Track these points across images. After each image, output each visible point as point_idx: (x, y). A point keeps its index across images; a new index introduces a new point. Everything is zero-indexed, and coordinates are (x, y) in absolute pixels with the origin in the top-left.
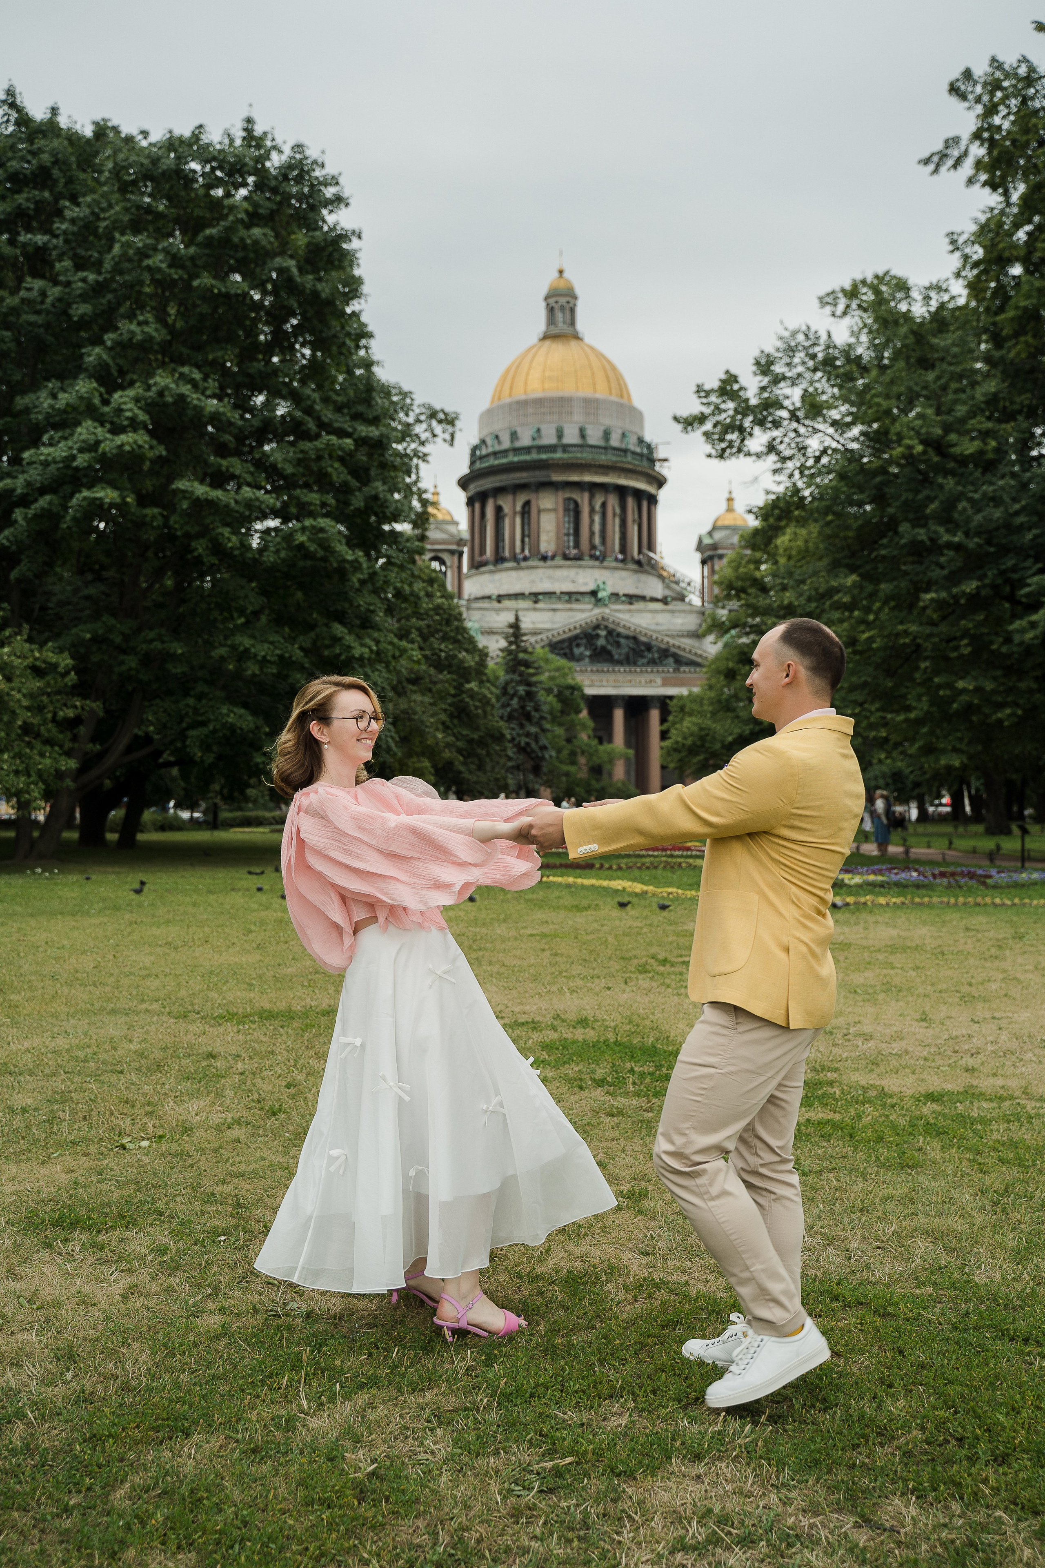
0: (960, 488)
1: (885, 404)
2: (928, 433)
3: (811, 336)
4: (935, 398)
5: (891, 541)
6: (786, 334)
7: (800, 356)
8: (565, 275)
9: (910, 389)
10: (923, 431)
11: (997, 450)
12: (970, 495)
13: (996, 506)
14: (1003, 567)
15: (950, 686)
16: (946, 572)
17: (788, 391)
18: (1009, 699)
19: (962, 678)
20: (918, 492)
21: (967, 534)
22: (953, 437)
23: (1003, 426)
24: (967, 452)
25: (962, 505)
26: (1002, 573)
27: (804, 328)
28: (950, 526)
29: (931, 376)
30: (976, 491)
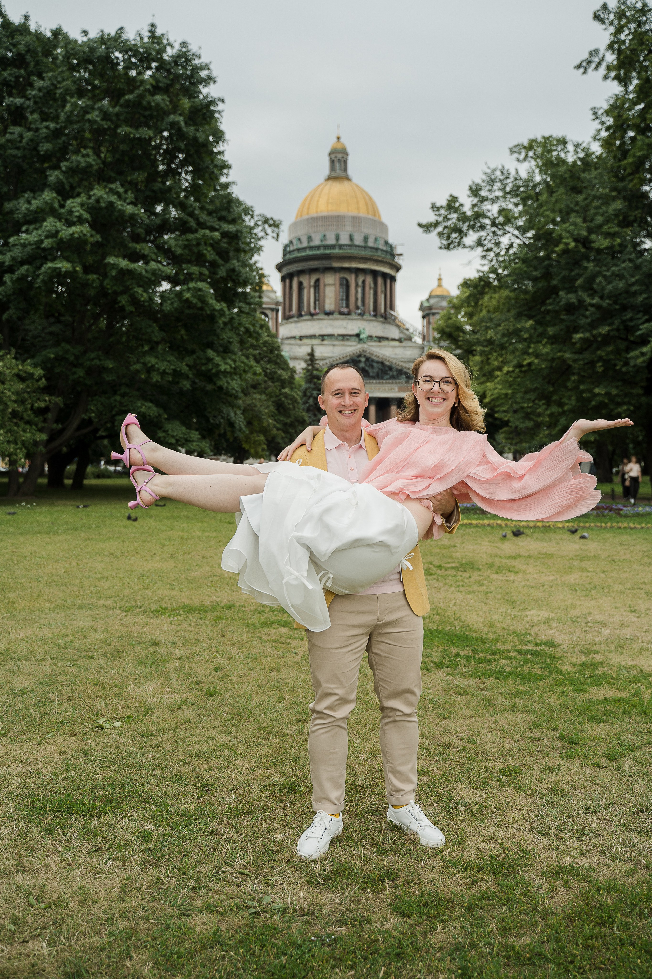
0: (598, 269)
1: (552, 215)
2: (579, 234)
3: (505, 172)
4: (584, 212)
5: (554, 300)
6: (489, 171)
7: (497, 185)
8: (342, 140)
9: (568, 206)
10: (576, 233)
11: (620, 245)
12: (605, 273)
13: (620, 280)
14: (624, 318)
15: (590, 391)
16: (589, 320)
17: (489, 207)
18: (626, 400)
19: (597, 386)
20: (572, 270)
21: (602, 298)
22: (593, 237)
23: (625, 230)
24: (602, 247)
25: (599, 279)
26: (623, 322)
27: (500, 167)
28: (591, 292)
29: (580, 198)
30: (608, 271)
